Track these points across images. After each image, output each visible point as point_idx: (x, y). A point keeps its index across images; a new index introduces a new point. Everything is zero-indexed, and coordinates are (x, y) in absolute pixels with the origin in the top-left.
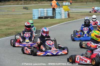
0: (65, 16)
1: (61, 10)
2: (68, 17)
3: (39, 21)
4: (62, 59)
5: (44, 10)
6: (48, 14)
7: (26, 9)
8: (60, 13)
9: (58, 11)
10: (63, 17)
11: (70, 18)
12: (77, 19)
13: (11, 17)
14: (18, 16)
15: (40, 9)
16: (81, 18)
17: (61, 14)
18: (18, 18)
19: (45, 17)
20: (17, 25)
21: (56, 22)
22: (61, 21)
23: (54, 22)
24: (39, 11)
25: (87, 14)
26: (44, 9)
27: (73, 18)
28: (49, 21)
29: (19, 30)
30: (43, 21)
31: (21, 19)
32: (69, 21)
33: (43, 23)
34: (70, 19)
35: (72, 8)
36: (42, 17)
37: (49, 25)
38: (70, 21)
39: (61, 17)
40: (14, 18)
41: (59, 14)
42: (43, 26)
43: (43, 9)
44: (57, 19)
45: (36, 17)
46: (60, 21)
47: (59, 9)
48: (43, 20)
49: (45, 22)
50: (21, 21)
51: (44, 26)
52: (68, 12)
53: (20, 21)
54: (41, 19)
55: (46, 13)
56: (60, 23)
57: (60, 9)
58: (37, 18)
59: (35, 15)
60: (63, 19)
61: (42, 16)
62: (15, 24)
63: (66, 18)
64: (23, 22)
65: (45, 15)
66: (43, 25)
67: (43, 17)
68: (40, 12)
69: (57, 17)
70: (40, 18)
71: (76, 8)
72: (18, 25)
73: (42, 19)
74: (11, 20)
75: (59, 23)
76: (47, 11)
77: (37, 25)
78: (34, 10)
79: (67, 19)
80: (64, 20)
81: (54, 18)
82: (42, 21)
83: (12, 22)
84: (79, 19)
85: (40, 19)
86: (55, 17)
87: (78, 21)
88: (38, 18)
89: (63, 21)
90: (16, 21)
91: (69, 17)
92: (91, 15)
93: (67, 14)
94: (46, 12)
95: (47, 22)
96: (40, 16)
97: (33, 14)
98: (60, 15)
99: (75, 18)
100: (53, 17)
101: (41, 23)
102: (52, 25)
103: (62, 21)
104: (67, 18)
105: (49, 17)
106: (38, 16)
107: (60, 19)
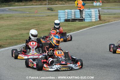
0: (96, 19)
1: (91, 12)
3: (66, 24)
4: (92, 69)
5: (71, 12)
6: (76, 16)
7: (50, 10)
8: (89, 15)
10: (94, 19)
11: (101, 21)
12: (109, 22)
13: (33, 20)
14: (41, 19)
15: (66, 11)
16: (114, 21)
17: (91, 15)
18: (42, 21)
19: (73, 20)
20: (40, 29)
21: (85, 25)
22: (91, 24)
23: (83, 25)
26: (72, 10)
28: (78, 24)
29: (42, 34)
30: (70, 24)
31: (44, 22)
32: (100, 24)
33: (70, 27)
35: (103, 9)
36: (70, 20)
37: (77, 28)
38: (102, 24)
39: (91, 20)
40: (37, 21)
43: (70, 10)
44: (86, 22)
45: (62, 20)
46: (89, 24)
49: (72, 25)
50: (45, 25)
51: (72, 30)
52: (99, 13)
53: (43, 25)
54: (68, 21)
55: (73, 15)
57: (90, 10)
58: (64, 21)
59: (61, 17)
60: (93, 22)
61: (69, 18)
62: (38, 28)
64: (47, 26)
65: (73, 17)
66: (70, 29)
68: (67, 14)
70: (66, 20)
71: (108, 9)
72: (42, 29)
73: (70, 21)
74: (34, 23)
75: (89, 26)
76: (75, 12)
78: (60, 11)
79: (98, 22)
80: (95, 23)
82: (69, 24)
83: (34, 25)
84: (112, 22)
85: (66, 21)
86: (84, 20)
87: (111, 24)
89: (93, 24)
90: (38, 25)
93: (98, 16)
94: (73, 13)
95: (75, 25)
96: (66, 18)
97: (59, 16)
98: (90, 17)
99: (107, 21)
101: (68, 27)
102: (80, 29)
104: (98, 21)
105: (77, 19)
106: (64, 19)
107: (90, 22)
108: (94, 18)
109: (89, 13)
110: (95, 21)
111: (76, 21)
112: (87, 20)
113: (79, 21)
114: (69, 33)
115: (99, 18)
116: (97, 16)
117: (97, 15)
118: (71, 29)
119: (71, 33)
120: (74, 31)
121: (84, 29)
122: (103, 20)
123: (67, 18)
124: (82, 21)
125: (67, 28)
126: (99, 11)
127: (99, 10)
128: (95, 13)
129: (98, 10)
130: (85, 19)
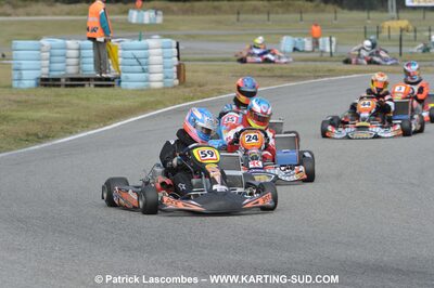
0: (167, 78)
1: (147, 49)
2: (177, 82)
3: (47, 95)
5: (66, 48)
6: (85, 67)
8: (140, 64)
9: (134, 52)
10: (156, 80)
11: (186, 87)
12: (220, 93)
15: (45, 42)
17: (148, 64)
19: (72, 79)
22: (148, 100)
23: (117, 104)
24: (43, 48)
25: (263, 69)
26: (68, 42)
27: (200, 86)
28: (92, 96)
30: (65, 99)
32: (186, 100)
34: (187, 90)
36: (58, 80)
37: (96, 116)
38: (192, 99)
39: (147, 80)
41: (139, 68)
42: (73, 120)
43: (60, 41)
44: (126, 90)
45: (28, 80)
46: (143, 99)
47: (136, 43)
48: (62, 90)
49: (75, 101)
51: (79, 120)
52: (178, 57)
54: (50, 86)
55: (74, 61)
56: (145, 111)
57: (143, 42)
58: (33, 83)
59: (23, 67)
60: (155, 89)
61: (55, 74)
63: (168, 88)
65: (72, 71)
66: (70, 116)
67: (63, 81)
68: (48, 54)
69: (127, 79)
70: (46, 82)
73: (59, 86)
76: (79, 49)
77: (44, 117)
78: (19, 44)
79: (173, 91)
80: (163, 94)
81: (116, 83)
82: (58, 95)
85: (45, 85)
86: (120, 82)
88: (38, 85)
91: (180, 83)
92: (281, 76)
93: (175, 69)
94: (73, 53)
95: (84, 103)
96: (44, 73)
97: (14, 64)
98: (144, 71)
99: (211, 87)
101: (60, 110)
102: (110, 119)
103: (152, 99)
104: (175, 87)
105: (88, 79)
106: (37, 74)
107: (142, 90)
108: (159, 76)
109: (139, 53)
110: (164, 88)
111: (83, 85)
112: (132, 81)
113: (96, 86)
114: (71, 133)
115: (178, 77)
116: (171, 68)
117: (169, 65)
118: (75, 118)
119: (77, 133)
120: (87, 125)
121: (126, 118)
122: (192, 84)
123: (45, 70)
124: (110, 86)
125: (55, 115)
126: (177, 48)
127: (178, 44)
128: (162, 54)
129: (174, 45)
130: (123, 75)
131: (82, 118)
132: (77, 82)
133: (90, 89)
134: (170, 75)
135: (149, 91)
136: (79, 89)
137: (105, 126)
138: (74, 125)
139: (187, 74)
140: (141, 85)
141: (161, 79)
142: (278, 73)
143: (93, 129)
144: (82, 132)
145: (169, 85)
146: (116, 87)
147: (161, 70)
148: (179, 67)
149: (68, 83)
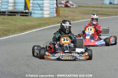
0: (51, 13)
1: (43, 0)
2: (55, 15)
10: (46, 14)
11: (59, 17)
16: (83, 19)
17: (43, 7)
21: (32, 23)
23: (29, 23)
25: (94, 11)
27: (65, 17)
30: (6, 21)
33: (6, 25)
36: (5, 12)
37: (19, 28)
39: (43, 14)
41: (39, 8)
42: (8, 30)
44: (34, 18)
46: (40, 22)
51: (11, 30)
52: (57, 4)
60: (46, 18)
61: (3, 10)
63: (52, 17)
67: (7, 13)
69: (34, 13)
73: (5, 15)
75: (40, 26)
79: (54, 19)
80: (49, 20)
81: (29, 14)
82: (4, 19)
86: (31, 14)
91: (57, 16)
93: (55, 9)
94: (12, 1)
98: (42, 10)
100: (26, 13)
101: (3, 25)
102: (25, 30)
103: (44, 22)
104: (54, 17)
107: (40, 18)
108: (48, 12)
110: (50, 18)
111: (15, 15)
112: (36, 14)
113: (21, 15)
115: (56, 13)
116: (53, 9)
118: (9, 29)
120: (14, 33)
122: (62, 16)
124: (26, 16)
128: (49, 3)
130: (32, 12)
131: (12, 29)
132: (12, 13)
133: (18, 17)
134: (53, 12)
135: (43, 19)
136: (13, 17)
137: (22, 33)
138: (8, 32)
139: (60, 12)
140: (40, 16)
141: (48, 13)
142: (100, 13)
143: (17, 34)
144: (12, 35)
145: (52, 16)
146: (29, 16)
147: (49, 10)
148: (57, 9)
149: (9, 14)
